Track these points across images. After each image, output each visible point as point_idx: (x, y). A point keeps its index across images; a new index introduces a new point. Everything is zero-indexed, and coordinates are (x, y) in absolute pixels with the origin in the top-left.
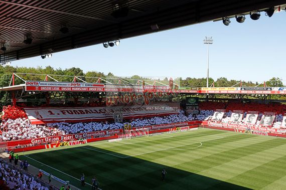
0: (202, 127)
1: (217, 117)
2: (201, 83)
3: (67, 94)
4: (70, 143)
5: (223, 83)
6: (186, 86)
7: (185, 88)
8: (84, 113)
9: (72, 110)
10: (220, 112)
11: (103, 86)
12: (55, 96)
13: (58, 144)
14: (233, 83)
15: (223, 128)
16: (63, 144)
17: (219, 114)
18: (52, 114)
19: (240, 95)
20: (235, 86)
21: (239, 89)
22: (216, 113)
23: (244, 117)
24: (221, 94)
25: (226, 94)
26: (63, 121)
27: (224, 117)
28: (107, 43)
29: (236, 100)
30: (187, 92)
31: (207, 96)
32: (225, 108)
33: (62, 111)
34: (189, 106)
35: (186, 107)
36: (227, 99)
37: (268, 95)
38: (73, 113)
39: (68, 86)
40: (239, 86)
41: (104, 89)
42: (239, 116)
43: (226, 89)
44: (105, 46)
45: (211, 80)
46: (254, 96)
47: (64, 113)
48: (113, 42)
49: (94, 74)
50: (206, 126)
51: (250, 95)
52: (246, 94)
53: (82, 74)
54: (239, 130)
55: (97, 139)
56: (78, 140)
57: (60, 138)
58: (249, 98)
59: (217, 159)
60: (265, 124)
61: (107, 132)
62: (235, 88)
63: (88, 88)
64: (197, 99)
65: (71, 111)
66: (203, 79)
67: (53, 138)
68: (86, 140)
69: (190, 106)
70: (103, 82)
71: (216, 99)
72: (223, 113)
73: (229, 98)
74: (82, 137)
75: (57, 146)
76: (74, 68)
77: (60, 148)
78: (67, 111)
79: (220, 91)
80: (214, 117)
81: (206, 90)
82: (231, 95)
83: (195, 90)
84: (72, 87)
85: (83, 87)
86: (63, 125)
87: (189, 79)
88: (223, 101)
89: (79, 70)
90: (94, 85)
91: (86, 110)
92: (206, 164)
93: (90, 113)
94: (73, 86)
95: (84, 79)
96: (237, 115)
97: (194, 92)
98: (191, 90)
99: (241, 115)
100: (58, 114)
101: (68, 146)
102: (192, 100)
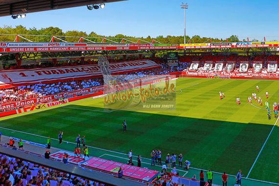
0: (181, 76)
1: (194, 67)
2: (179, 40)
3: (44, 54)
4: (48, 105)
5: (197, 40)
6: (167, 43)
7: (166, 45)
8: (64, 73)
9: (50, 70)
10: (195, 63)
11: (86, 45)
12: (28, 57)
13: (33, 107)
14: (204, 40)
15: (198, 76)
16: (39, 107)
17: (195, 65)
18: (24, 75)
19: (210, 49)
20: (206, 42)
21: (209, 44)
22: (192, 64)
23: (214, 66)
24: (196, 49)
25: (199, 49)
26: (38, 83)
27: (198, 68)
28: (91, 6)
29: (207, 53)
30: (168, 48)
31: (185, 51)
32: (199, 60)
33: (37, 72)
34: (169, 60)
35: (167, 61)
36: (201, 53)
37: (230, 48)
38: (50, 73)
39: (45, 46)
40: (209, 42)
41: (86, 48)
42: (210, 66)
43: (200, 44)
44: (89, 8)
45: (188, 37)
46: (220, 50)
47: (40, 74)
48: (98, 5)
49: (75, 33)
50: (185, 76)
51: (217, 49)
52: (214, 49)
53: (62, 34)
54: (210, 77)
55: (80, 97)
56: (57, 100)
57: (35, 101)
58: (217, 51)
59: (194, 102)
60: (229, 71)
61: (91, 89)
62: (207, 44)
63: (69, 48)
64: (176, 53)
65: (48, 71)
66: (181, 37)
67: (27, 101)
68: (67, 100)
69: (171, 60)
70: (85, 41)
71: (192, 53)
72: (198, 64)
73: (202, 51)
74: (63, 96)
75: (32, 109)
76: (52, 28)
77: (35, 111)
78: (44, 72)
79: (195, 47)
80: (191, 68)
81: (184, 46)
82: (203, 49)
83: (175, 46)
84: (49, 48)
85: (63, 46)
86: (39, 86)
87: (170, 36)
88: (197, 54)
89: (58, 29)
90: (75, 45)
91: (66, 70)
92: (185, 107)
93: (71, 72)
94: (51, 46)
95: (64, 39)
96: (208, 65)
97: (174, 48)
98: (172, 46)
99: (212, 65)
100: (33, 76)
101: (45, 108)
102: (172, 54)
